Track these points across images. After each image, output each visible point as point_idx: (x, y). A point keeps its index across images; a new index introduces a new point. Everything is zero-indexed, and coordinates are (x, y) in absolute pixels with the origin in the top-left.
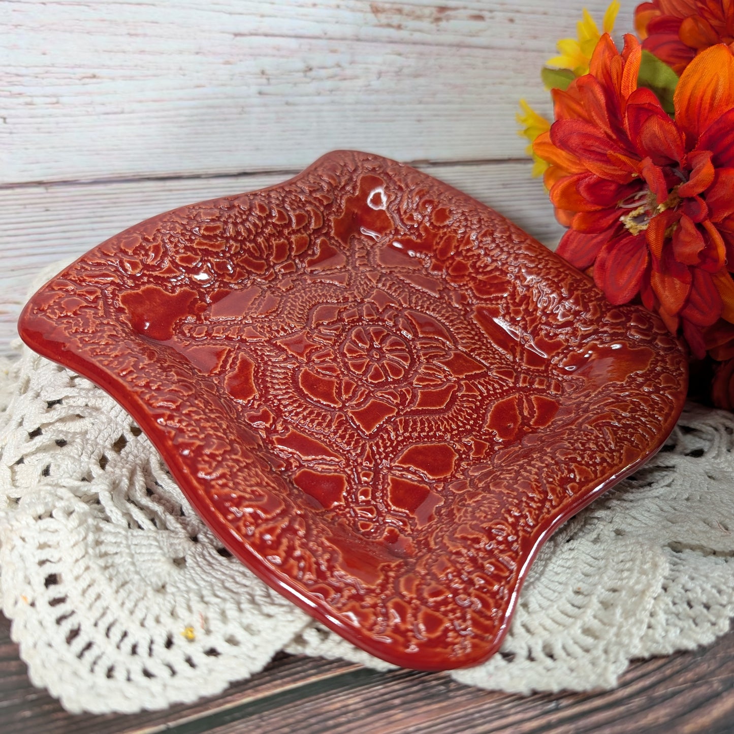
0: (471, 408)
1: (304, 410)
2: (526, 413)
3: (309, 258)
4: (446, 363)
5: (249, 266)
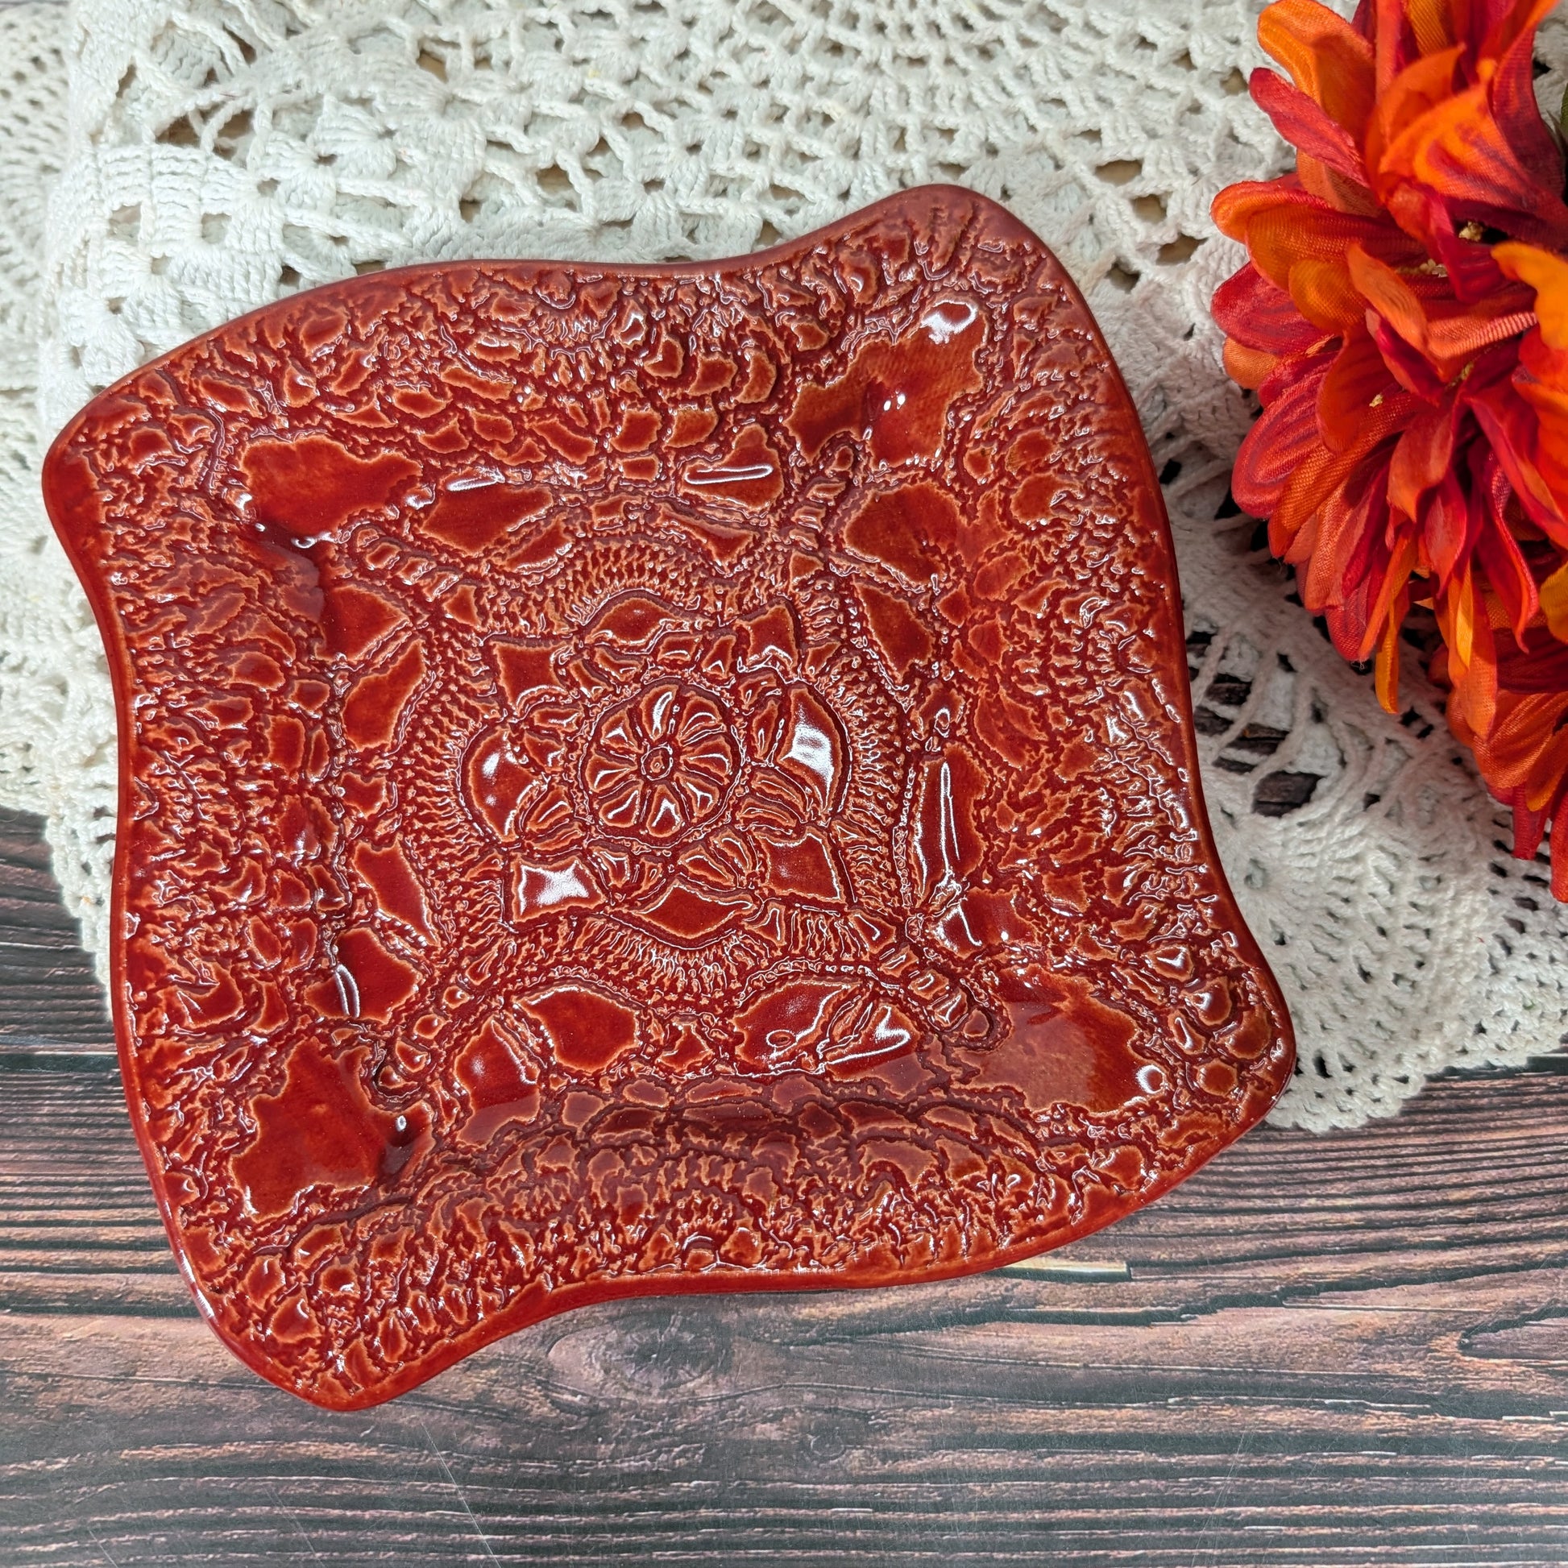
2: (837, 1029)
5: (555, 440)
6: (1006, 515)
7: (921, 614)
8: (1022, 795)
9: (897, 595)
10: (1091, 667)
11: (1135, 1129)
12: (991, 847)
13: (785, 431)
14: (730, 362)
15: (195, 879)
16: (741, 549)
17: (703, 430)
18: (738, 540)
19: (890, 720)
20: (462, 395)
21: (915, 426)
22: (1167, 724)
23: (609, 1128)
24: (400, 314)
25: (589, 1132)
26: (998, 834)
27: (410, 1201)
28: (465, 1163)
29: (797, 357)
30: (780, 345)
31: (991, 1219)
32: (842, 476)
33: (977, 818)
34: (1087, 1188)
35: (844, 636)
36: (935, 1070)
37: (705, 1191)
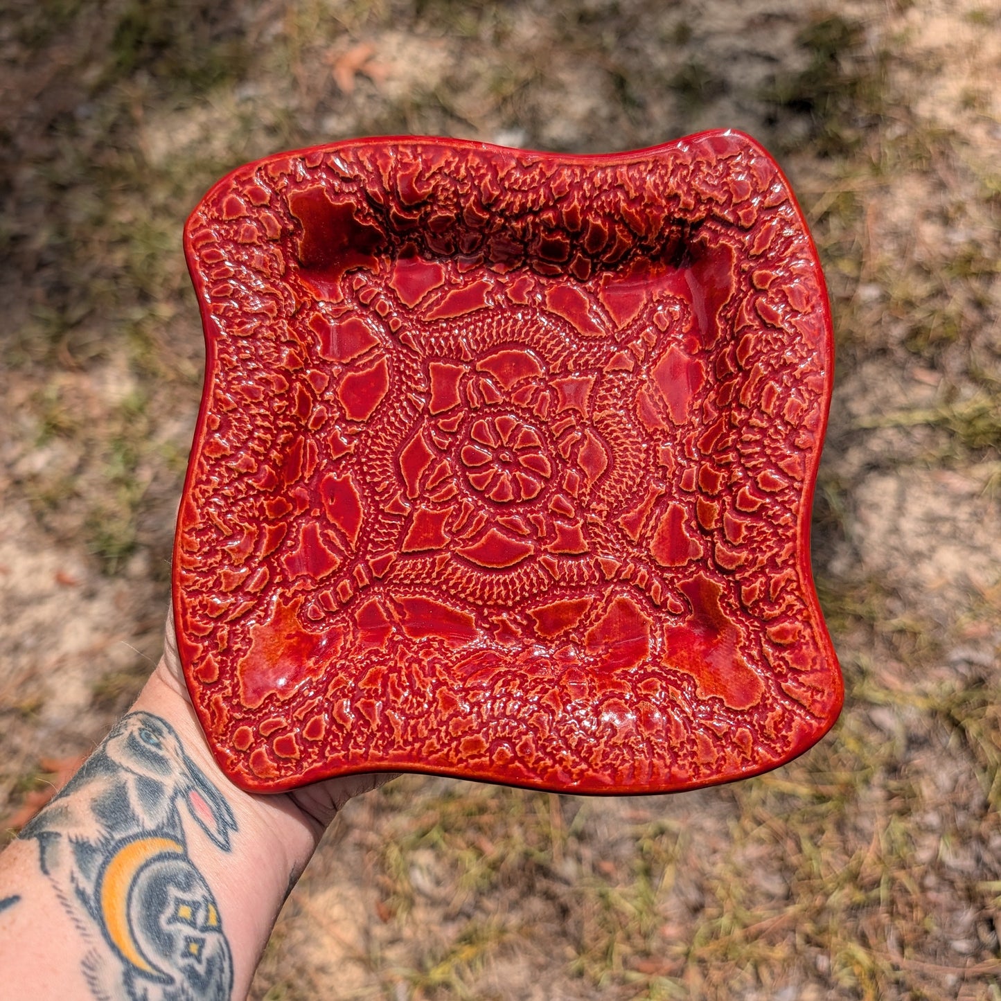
0: (378, 484)
1: (498, 332)
2: (331, 533)
3: (686, 516)
4: (442, 516)
5: (713, 430)
6: (613, 695)
7: (567, 634)
8: (438, 666)
9: (581, 621)
10: (503, 721)
11: (227, 682)
12: (414, 643)
13: (696, 572)
14: (740, 541)
15: (479, 186)
16: (627, 532)
17: (704, 520)
18: (633, 531)
19: (505, 600)
20: (746, 375)
21: (685, 654)
22: (455, 760)
23: (301, 392)
24: (800, 343)
25: (303, 381)
26: (421, 648)
27: (284, 278)
28: (299, 312)
29: (738, 584)
30: (747, 575)
31: (196, 587)
32: (664, 604)
33: (434, 640)
34: (200, 645)
35: (562, 584)
36: (294, 582)
37: (251, 433)
